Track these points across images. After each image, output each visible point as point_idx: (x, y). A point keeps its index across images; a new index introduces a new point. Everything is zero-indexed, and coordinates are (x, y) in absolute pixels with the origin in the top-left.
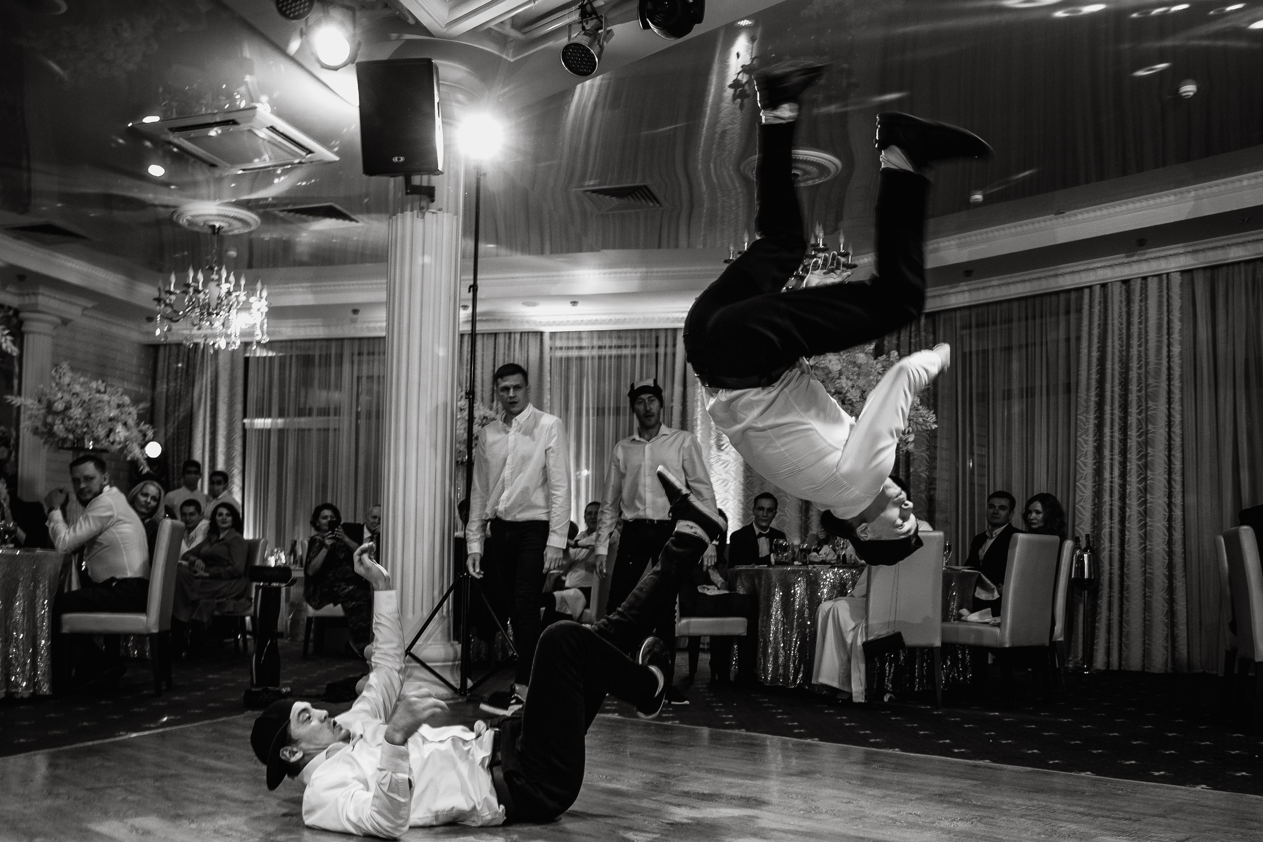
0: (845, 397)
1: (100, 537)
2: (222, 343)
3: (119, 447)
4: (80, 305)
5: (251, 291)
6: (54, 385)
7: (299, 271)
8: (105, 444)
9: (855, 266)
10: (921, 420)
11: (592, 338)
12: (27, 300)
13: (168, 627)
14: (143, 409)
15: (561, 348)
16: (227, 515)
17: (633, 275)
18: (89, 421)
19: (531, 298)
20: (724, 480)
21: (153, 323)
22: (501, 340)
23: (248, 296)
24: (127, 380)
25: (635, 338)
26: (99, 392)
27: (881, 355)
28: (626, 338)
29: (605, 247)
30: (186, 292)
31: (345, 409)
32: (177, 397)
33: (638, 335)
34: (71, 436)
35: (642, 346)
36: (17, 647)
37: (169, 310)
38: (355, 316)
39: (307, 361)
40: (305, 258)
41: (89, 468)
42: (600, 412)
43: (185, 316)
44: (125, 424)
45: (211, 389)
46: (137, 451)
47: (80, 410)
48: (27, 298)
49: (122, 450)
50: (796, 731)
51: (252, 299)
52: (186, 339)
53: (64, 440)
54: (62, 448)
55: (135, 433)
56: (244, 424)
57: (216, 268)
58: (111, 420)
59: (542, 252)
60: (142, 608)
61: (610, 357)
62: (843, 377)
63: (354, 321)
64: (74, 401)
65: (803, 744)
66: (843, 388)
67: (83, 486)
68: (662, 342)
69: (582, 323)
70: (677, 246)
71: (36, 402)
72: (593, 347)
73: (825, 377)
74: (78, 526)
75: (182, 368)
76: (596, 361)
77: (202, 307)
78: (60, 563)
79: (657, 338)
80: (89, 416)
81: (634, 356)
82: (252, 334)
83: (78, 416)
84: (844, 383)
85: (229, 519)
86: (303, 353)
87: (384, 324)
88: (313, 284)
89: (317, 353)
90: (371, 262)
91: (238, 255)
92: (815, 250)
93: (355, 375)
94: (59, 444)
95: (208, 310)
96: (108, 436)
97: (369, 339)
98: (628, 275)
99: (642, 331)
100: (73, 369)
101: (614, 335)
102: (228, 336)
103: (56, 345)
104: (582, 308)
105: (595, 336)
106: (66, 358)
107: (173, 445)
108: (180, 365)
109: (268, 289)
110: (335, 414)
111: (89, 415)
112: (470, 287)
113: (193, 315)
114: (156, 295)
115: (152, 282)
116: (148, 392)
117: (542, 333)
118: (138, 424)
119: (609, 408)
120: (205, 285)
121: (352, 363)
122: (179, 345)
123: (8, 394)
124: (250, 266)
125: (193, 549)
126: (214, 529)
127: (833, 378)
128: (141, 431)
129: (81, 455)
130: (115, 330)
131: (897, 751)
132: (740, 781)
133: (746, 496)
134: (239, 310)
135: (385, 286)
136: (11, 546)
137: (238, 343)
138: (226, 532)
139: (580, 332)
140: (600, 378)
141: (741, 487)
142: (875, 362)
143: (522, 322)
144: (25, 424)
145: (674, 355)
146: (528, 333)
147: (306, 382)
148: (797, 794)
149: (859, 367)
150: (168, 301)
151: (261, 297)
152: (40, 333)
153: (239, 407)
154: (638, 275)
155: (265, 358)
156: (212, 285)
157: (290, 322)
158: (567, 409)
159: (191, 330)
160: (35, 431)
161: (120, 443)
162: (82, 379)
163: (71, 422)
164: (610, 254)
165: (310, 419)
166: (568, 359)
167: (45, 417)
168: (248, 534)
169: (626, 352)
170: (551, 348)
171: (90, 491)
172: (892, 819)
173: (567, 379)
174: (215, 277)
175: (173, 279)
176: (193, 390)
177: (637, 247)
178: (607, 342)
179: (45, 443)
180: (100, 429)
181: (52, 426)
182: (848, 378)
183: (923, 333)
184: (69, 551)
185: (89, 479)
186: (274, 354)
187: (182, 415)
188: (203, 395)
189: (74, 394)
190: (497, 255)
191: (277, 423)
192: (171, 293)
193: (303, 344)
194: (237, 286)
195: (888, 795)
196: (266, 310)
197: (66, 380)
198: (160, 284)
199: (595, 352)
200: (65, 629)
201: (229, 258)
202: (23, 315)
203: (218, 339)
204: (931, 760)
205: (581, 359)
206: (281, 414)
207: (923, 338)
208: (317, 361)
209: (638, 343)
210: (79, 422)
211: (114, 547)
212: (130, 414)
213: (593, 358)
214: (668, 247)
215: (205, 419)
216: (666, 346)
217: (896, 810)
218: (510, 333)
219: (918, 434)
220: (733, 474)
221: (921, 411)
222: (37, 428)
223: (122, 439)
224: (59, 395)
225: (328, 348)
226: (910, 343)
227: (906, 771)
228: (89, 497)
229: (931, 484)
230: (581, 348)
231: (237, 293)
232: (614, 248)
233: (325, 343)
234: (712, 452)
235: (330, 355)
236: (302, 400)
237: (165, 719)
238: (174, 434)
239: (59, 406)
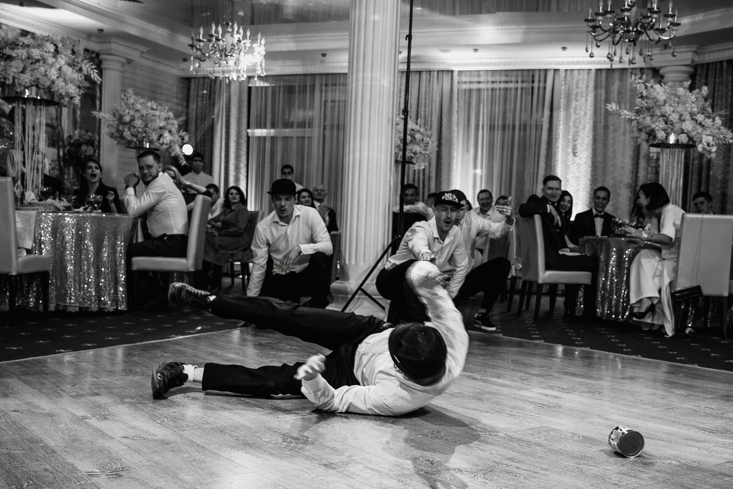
0: (668, 119)
1: (158, 206)
2: (234, 76)
3: (166, 147)
4: (139, 50)
5: (254, 40)
6: (123, 104)
7: (286, 27)
8: (157, 145)
9: (679, 24)
10: (722, 136)
11: (487, 75)
12: (105, 46)
13: (200, 268)
14: (182, 121)
15: (466, 82)
16: (236, 194)
17: (518, 30)
18: (147, 129)
19: (445, 47)
20: (577, 177)
21: (187, 63)
22: (424, 76)
23: (252, 43)
24: (170, 102)
25: (518, 76)
26: (152, 109)
27: (694, 89)
28: (511, 76)
29: (498, 10)
30: (210, 41)
31: (316, 122)
32: (203, 114)
33: (520, 73)
34: (135, 139)
35: (522, 82)
36: (105, 278)
37: (199, 53)
38: (323, 58)
39: (290, 90)
40: (290, 17)
41: (150, 159)
42: (492, 128)
43: (209, 57)
44: (170, 132)
45: (226, 108)
46: (178, 149)
47: (141, 121)
48: (104, 45)
49: (167, 150)
50: (625, 350)
51: (255, 45)
52: (210, 73)
53: (130, 142)
54: (129, 147)
55: (177, 138)
56: (247, 133)
57: (230, 24)
58: (161, 128)
59: (454, 14)
60: (183, 254)
61: (500, 89)
62: (667, 105)
63: (322, 62)
64: (136, 115)
65: (630, 359)
66: (666, 112)
67: (146, 171)
68: (536, 79)
69: (481, 64)
70: (549, 9)
71: (112, 116)
72: (488, 82)
73: (654, 105)
74: (143, 198)
75: (207, 94)
76: (490, 91)
77: (221, 51)
78: (130, 223)
79: (533, 76)
80: (146, 126)
81: (516, 89)
82: (255, 70)
83: (140, 126)
84: (668, 109)
85: (238, 196)
86: (288, 84)
87: (347, 64)
88: (295, 36)
89: (297, 85)
90: (334, 20)
91: (245, 14)
92: (650, 12)
93: (323, 99)
94: (129, 144)
95: (225, 53)
96: (159, 139)
97: (333, 74)
98: (514, 31)
99: (522, 70)
100: (136, 94)
101: (503, 73)
102: (238, 71)
103: (123, 77)
104: (480, 53)
105: (490, 73)
106: (131, 86)
107: (201, 147)
108: (205, 92)
109: (266, 39)
110: (309, 127)
111: (147, 124)
112: (407, 36)
113: (215, 57)
114: (190, 42)
115: (187, 34)
116: (185, 109)
117: (452, 72)
118: (178, 132)
119: (498, 125)
120: (223, 35)
121: (321, 92)
122: (204, 78)
123: (93, 111)
124: (252, 23)
125: (215, 218)
126: (227, 204)
127: (659, 105)
128: (180, 136)
129: (142, 152)
130: (161, 67)
131: (696, 366)
132: (588, 381)
133: (591, 189)
134: (245, 53)
135: (348, 37)
136: (100, 211)
137: (245, 76)
138: (236, 205)
139: (479, 71)
140: (492, 103)
141: (589, 182)
142: (690, 94)
143: (438, 63)
144: (105, 130)
145: (545, 88)
146: (443, 71)
147: (290, 104)
148: (628, 391)
149: (679, 98)
150: (198, 47)
151: (261, 44)
152: (113, 69)
153: (245, 121)
154: (522, 30)
155: (262, 87)
156: (228, 36)
157: (280, 62)
158: (469, 125)
159: (214, 67)
160: (112, 136)
161: (166, 144)
162: (141, 101)
163: (135, 130)
164: (501, 15)
165: (292, 130)
166: (470, 90)
167: (118, 126)
168: (251, 207)
169: (510, 85)
170: (458, 82)
171: (150, 175)
172: (694, 410)
173: (470, 104)
174: (230, 30)
175: (202, 31)
176: (214, 109)
177: (520, 10)
178: (498, 78)
179: (118, 144)
180: (154, 135)
181: (122, 132)
182: (670, 105)
183: (725, 75)
184: (136, 216)
185: (150, 167)
186: (268, 85)
187: (207, 126)
188: (221, 113)
189: (136, 110)
190: (422, 16)
191: (270, 133)
192: (200, 41)
193: (288, 78)
194: (245, 37)
195: (691, 395)
196: (264, 53)
197: (131, 101)
198: (193, 35)
199: (490, 86)
200: (135, 267)
201: (239, 16)
202: (102, 57)
203: (232, 73)
204: (720, 373)
205: (479, 90)
206: (273, 126)
207: (724, 79)
208: (297, 88)
209: (520, 80)
210: (140, 130)
211: (166, 213)
212: (173, 124)
213: (488, 89)
214: (543, 10)
215: (222, 129)
216: (539, 82)
217: (697, 404)
218: (430, 71)
219: (718, 145)
220: (583, 173)
221: (722, 130)
222: (113, 134)
223: (169, 141)
224: (127, 111)
225: (305, 81)
226: (715, 82)
227: (703, 379)
228: (149, 179)
229: (725, 183)
230: (479, 82)
231: (245, 41)
232: (504, 11)
233: (302, 77)
234: (569, 157)
235: (306, 86)
236: (287, 117)
237: (199, 328)
238: (201, 139)
239: (127, 119)
